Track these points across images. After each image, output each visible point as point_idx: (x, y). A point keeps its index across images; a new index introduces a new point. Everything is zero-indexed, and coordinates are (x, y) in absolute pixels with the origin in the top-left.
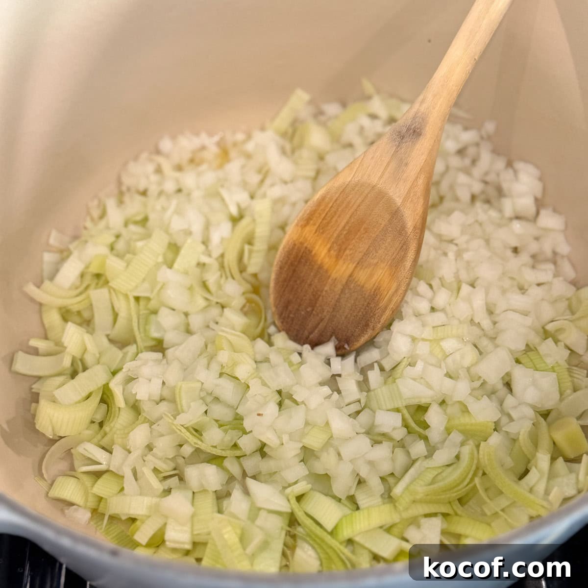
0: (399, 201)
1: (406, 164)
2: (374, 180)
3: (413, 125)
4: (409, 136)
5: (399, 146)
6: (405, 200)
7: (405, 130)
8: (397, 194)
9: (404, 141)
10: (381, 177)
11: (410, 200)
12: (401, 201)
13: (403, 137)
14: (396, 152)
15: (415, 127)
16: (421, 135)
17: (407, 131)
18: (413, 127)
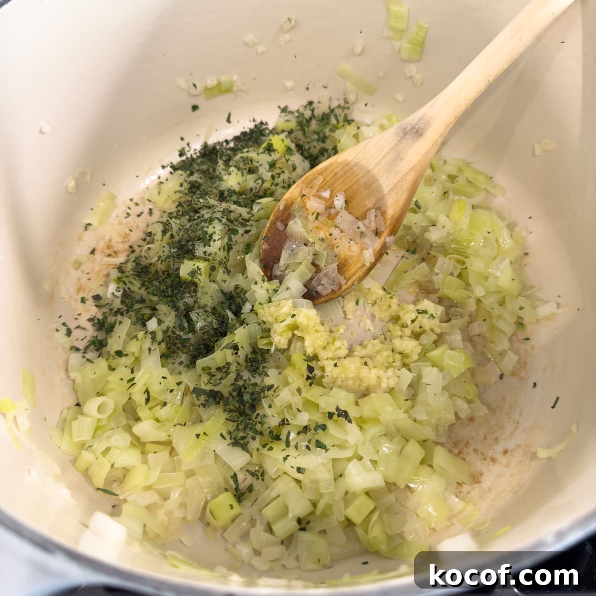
0: (386, 189)
1: (402, 159)
2: (371, 166)
3: (417, 125)
4: (412, 133)
5: (400, 141)
6: (392, 190)
7: (409, 127)
8: (386, 183)
9: (405, 137)
10: (377, 164)
11: (395, 191)
12: (387, 191)
13: (406, 134)
14: (397, 145)
15: (419, 127)
16: (422, 135)
17: (411, 128)
18: (417, 127)
